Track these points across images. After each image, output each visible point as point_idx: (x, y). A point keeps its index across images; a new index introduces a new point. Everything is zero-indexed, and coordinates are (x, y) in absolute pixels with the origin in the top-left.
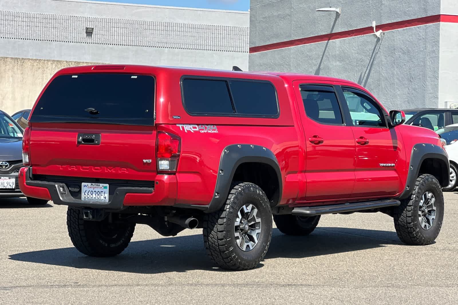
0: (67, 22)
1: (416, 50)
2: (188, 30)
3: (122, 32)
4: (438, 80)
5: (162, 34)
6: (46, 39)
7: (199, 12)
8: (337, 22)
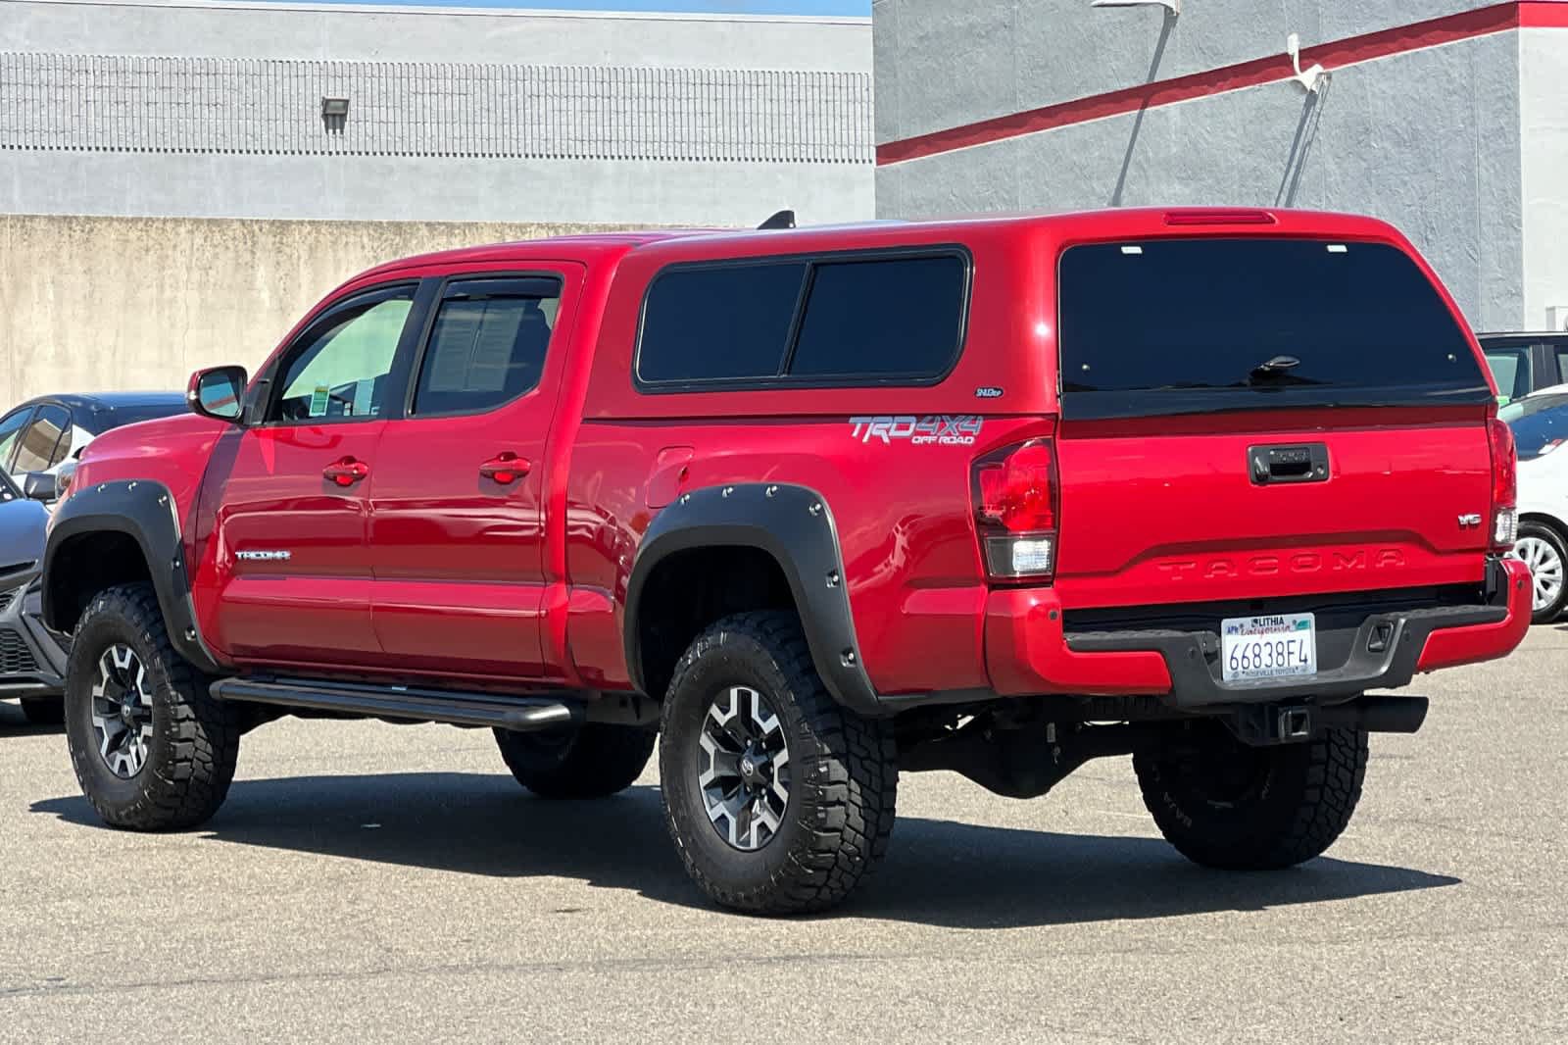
0: (256, 82)
1: (1442, 131)
2: (684, 90)
3: (449, 109)
4: (1518, 231)
5: (593, 108)
6: (183, 147)
7: (720, 27)
8: (1170, 40)
